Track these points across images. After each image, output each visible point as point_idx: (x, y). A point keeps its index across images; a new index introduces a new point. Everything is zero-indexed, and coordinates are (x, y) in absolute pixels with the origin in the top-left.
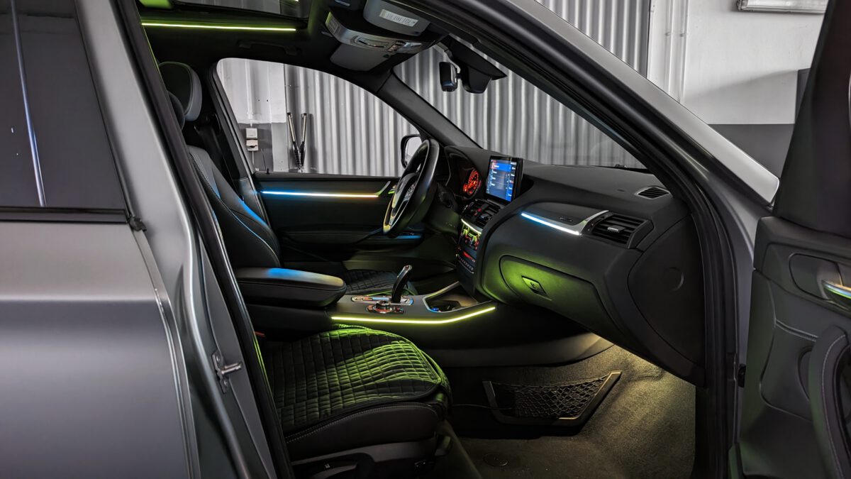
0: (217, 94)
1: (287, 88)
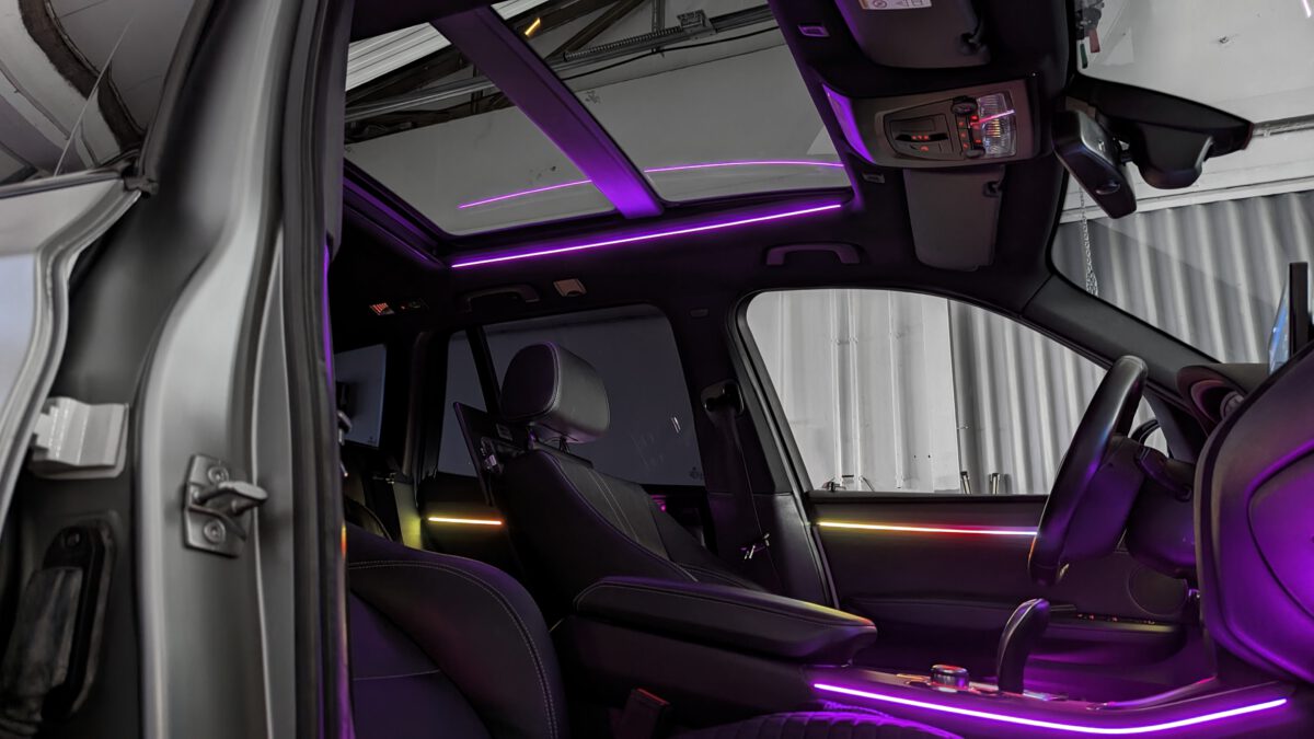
0: (742, 351)
1: (962, 432)
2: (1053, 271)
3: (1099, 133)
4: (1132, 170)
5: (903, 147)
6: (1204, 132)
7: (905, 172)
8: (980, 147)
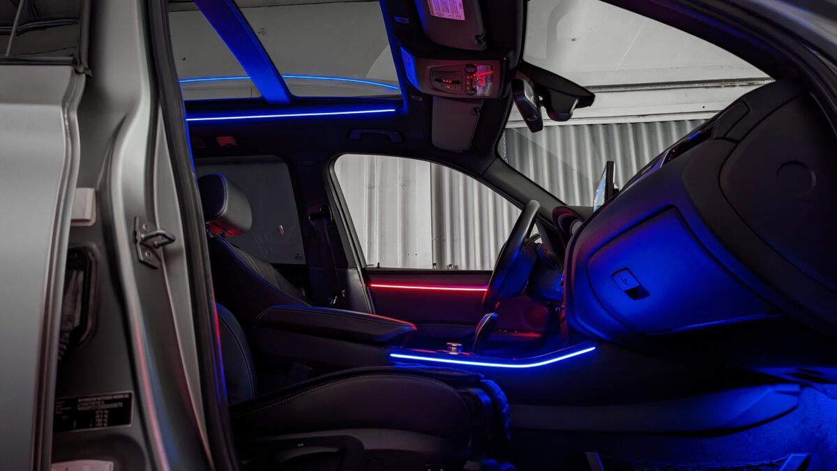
0: (332, 188)
1: (434, 241)
2: (498, 156)
3: (532, 91)
4: (543, 110)
5: (438, 85)
6: (576, 97)
7: (434, 97)
8: (475, 90)
